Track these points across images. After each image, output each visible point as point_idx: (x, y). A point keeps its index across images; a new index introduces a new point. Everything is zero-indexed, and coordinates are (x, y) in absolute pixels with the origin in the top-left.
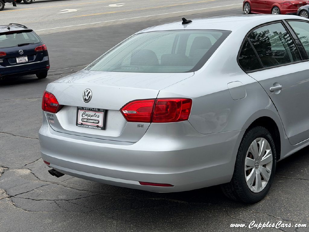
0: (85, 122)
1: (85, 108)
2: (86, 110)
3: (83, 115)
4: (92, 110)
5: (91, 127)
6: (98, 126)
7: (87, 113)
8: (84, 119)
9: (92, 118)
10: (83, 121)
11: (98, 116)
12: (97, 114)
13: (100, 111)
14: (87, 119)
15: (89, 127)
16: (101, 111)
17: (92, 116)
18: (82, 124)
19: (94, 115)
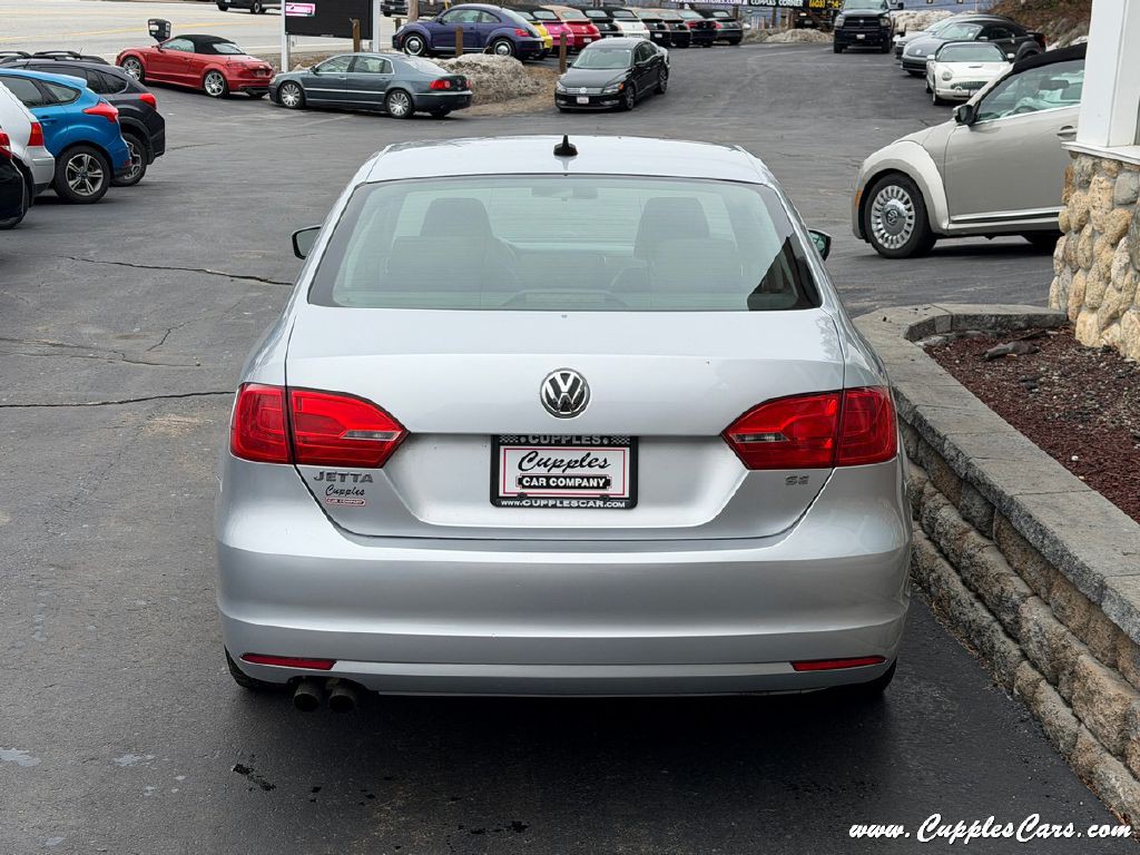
0: (535, 487)
1: (534, 438)
2: (539, 444)
3: (525, 465)
4: (574, 442)
5: (575, 503)
6: (605, 498)
7: (544, 454)
8: (531, 478)
9: (569, 472)
10: (524, 487)
11: (601, 462)
12: (599, 454)
13: (615, 445)
14: (548, 478)
15: (566, 503)
16: (620, 445)
17: (569, 463)
18: (522, 497)
19: (580, 459)
